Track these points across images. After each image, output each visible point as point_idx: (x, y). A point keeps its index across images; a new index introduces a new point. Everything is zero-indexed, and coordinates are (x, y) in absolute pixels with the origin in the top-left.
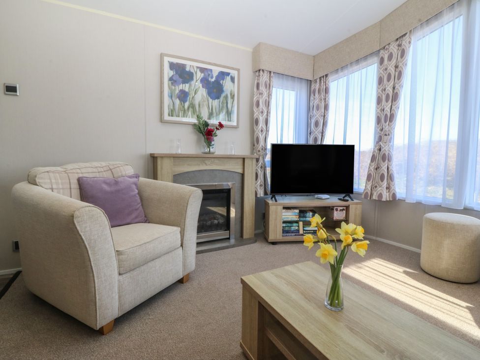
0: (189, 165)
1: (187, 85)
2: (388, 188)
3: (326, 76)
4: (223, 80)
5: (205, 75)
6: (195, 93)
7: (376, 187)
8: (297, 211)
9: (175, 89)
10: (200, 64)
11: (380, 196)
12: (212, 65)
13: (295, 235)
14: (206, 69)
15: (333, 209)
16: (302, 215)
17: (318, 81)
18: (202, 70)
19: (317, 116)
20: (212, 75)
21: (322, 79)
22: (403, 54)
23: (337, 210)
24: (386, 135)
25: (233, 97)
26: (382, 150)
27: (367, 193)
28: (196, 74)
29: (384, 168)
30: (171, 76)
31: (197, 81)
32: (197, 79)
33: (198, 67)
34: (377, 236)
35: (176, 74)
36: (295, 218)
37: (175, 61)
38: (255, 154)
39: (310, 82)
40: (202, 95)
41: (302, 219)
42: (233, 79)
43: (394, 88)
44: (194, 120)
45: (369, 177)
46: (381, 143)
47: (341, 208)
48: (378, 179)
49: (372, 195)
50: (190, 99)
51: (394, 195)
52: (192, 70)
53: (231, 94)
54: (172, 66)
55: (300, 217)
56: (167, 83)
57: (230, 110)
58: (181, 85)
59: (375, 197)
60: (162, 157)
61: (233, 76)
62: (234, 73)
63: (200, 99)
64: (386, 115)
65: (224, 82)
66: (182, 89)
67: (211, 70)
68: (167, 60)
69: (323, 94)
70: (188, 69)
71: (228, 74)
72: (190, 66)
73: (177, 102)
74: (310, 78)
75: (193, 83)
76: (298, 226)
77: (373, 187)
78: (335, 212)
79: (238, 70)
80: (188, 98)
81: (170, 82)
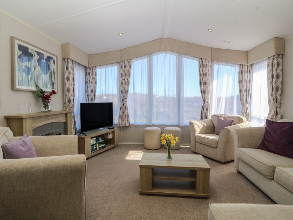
0: (40, 121)
1: (30, 63)
2: (128, 121)
3: (95, 67)
4: (50, 62)
5: (40, 57)
6: (35, 69)
7: (123, 121)
8: (95, 138)
9: (22, 65)
10: (37, 49)
11: (125, 124)
12: (44, 51)
13: (96, 151)
14: (40, 53)
15: (108, 134)
16: (97, 140)
17: (91, 68)
18: (39, 53)
19: (92, 87)
20: (44, 58)
21: (93, 68)
22: (130, 67)
23: (109, 134)
24: (126, 99)
25: (54, 73)
26: (125, 105)
27: (120, 124)
28: (35, 56)
29: (126, 112)
30: (19, 55)
31: (35, 60)
32: (36, 59)
33: (36, 51)
34: (122, 142)
35: (23, 54)
36: (95, 142)
37: (22, 44)
38: (67, 110)
39: (86, 68)
40: (39, 71)
41: (98, 142)
42: (54, 62)
43: (128, 80)
44: (34, 88)
45: (120, 117)
46: (124, 102)
47: (111, 133)
48: (124, 117)
49: (122, 124)
50: (31, 73)
51: (130, 123)
52: (32, 53)
53: (54, 71)
54: (21, 48)
55: (97, 141)
56: (17, 59)
57: (53, 82)
58: (26, 62)
59: (123, 125)
60: (26, 119)
61: (54, 59)
62: (54, 58)
63: (37, 74)
64: (125, 91)
65: (50, 63)
66: (26, 65)
67: (43, 54)
68: (17, 42)
69: (94, 75)
70: (30, 51)
71: (52, 58)
72: (31, 49)
73: (24, 75)
74: (87, 66)
75: (33, 61)
76: (96, 146)
77: (122, 121)
78: (109, 135)
79: (57, 57)
80: (30, 72)
81: (19, 59)
